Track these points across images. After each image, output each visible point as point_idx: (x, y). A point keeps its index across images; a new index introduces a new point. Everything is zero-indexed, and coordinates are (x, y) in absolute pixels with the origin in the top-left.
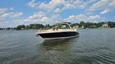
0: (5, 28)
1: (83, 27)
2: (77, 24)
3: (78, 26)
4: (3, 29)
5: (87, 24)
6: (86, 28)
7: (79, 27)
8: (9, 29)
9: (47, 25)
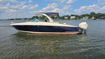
0: (23, 19)
1: (93, 18)
2: (88, 15)
3: (88, 17)
4: (21, 19)
5: (98, 14)
6: (96, 19)
8: (26, 19)
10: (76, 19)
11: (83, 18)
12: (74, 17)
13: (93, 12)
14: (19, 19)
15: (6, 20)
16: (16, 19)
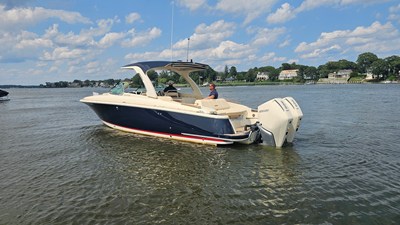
0: (100, 82)
1: (370, 77)
2: (347, 65)
3: (349, 72)
4: (94, 82)
5: (389, 62)
6: (383, 79)
7: (352, 76)
8: (111, 82)
9: (226, 68)
10: (300, 80)
11: (331, 76)
12: (293, 73)
13: (369, 55)
14: (88, 83)
15: (41, 86)
16: (76, 81)
